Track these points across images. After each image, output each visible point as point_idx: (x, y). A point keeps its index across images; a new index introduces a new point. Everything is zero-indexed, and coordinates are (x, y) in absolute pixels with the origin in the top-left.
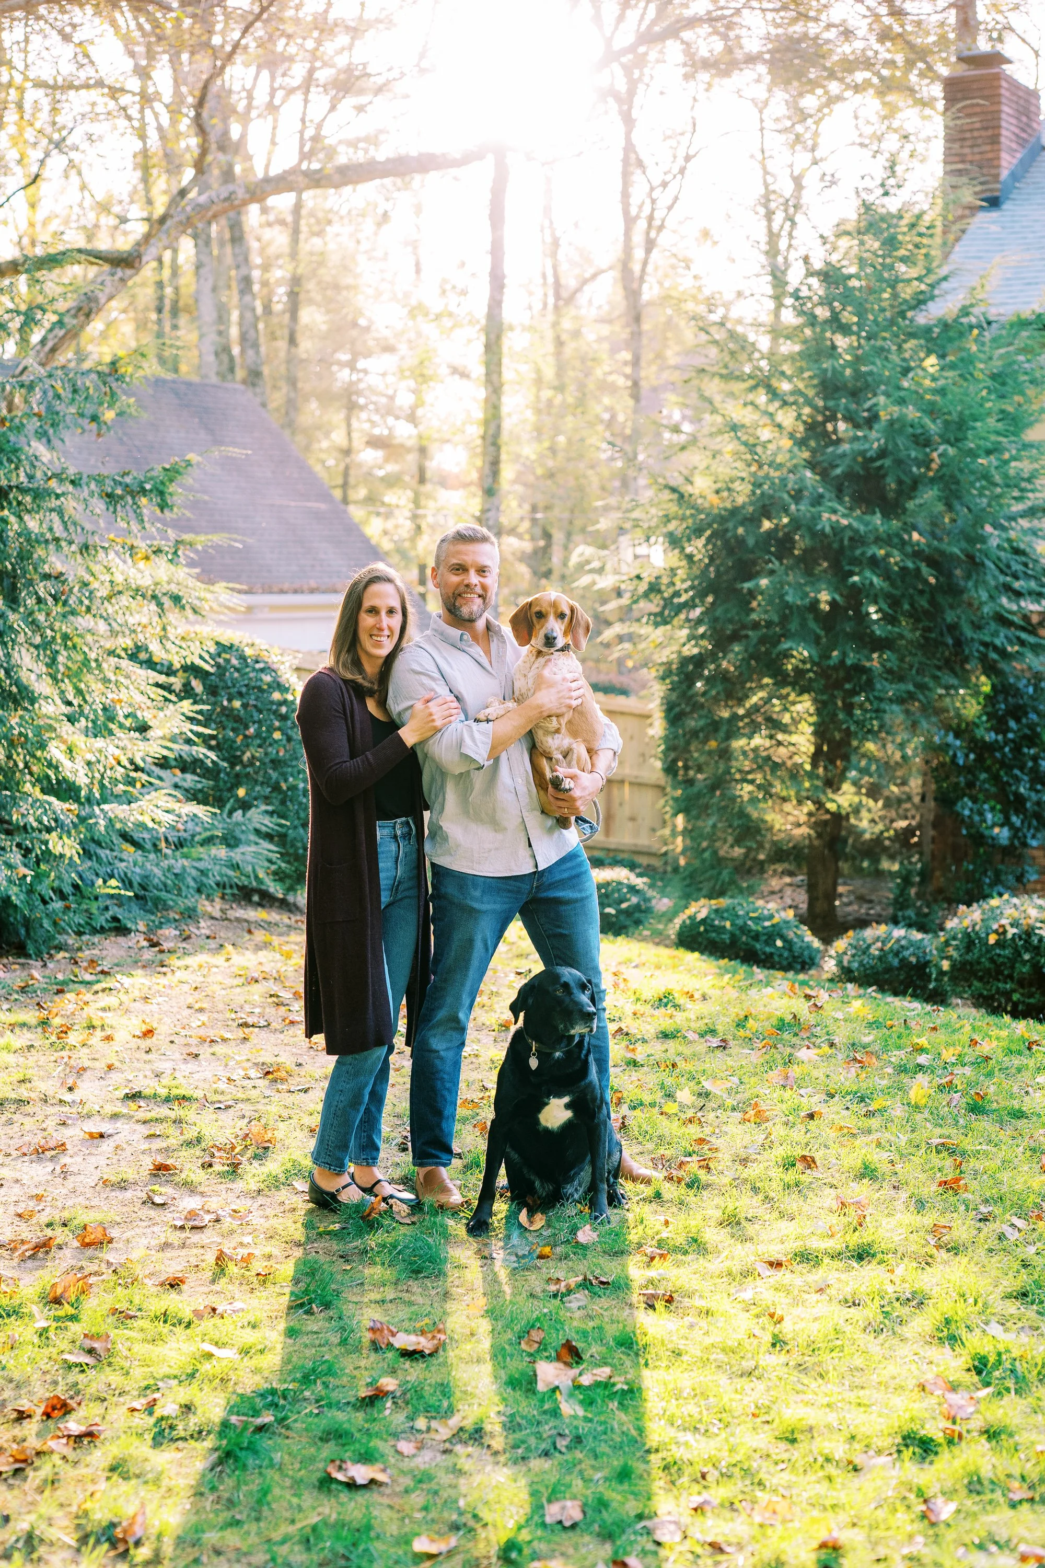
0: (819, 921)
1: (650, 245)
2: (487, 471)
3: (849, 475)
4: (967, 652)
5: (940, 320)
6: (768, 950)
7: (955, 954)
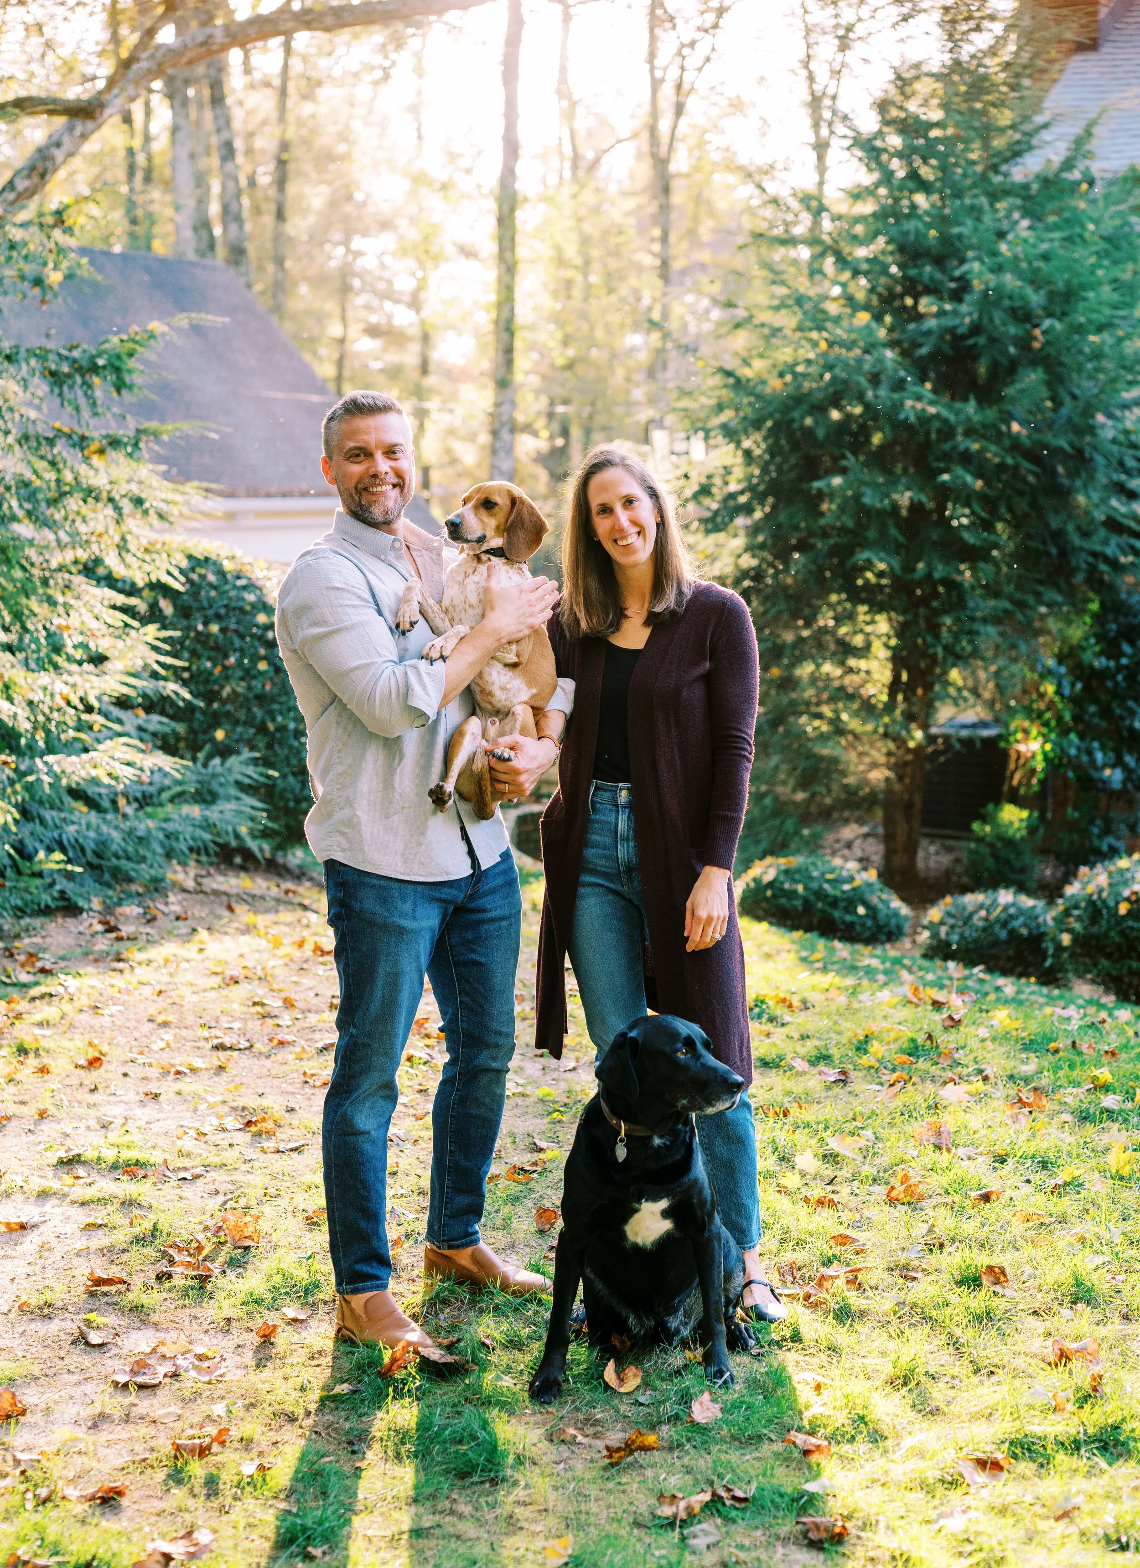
0: (898, 878)
1: (679, 109)
2: (501, 359)
3: (935, 356)
4: (1073, 563)
5: (1038, 177)
6: (848, 918)
7: (1077, 926)
